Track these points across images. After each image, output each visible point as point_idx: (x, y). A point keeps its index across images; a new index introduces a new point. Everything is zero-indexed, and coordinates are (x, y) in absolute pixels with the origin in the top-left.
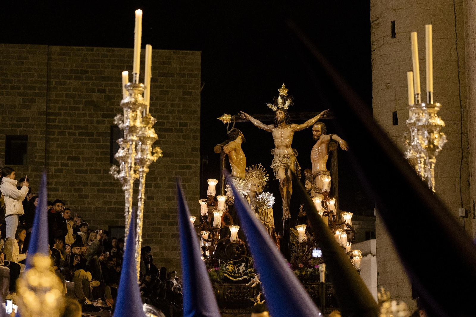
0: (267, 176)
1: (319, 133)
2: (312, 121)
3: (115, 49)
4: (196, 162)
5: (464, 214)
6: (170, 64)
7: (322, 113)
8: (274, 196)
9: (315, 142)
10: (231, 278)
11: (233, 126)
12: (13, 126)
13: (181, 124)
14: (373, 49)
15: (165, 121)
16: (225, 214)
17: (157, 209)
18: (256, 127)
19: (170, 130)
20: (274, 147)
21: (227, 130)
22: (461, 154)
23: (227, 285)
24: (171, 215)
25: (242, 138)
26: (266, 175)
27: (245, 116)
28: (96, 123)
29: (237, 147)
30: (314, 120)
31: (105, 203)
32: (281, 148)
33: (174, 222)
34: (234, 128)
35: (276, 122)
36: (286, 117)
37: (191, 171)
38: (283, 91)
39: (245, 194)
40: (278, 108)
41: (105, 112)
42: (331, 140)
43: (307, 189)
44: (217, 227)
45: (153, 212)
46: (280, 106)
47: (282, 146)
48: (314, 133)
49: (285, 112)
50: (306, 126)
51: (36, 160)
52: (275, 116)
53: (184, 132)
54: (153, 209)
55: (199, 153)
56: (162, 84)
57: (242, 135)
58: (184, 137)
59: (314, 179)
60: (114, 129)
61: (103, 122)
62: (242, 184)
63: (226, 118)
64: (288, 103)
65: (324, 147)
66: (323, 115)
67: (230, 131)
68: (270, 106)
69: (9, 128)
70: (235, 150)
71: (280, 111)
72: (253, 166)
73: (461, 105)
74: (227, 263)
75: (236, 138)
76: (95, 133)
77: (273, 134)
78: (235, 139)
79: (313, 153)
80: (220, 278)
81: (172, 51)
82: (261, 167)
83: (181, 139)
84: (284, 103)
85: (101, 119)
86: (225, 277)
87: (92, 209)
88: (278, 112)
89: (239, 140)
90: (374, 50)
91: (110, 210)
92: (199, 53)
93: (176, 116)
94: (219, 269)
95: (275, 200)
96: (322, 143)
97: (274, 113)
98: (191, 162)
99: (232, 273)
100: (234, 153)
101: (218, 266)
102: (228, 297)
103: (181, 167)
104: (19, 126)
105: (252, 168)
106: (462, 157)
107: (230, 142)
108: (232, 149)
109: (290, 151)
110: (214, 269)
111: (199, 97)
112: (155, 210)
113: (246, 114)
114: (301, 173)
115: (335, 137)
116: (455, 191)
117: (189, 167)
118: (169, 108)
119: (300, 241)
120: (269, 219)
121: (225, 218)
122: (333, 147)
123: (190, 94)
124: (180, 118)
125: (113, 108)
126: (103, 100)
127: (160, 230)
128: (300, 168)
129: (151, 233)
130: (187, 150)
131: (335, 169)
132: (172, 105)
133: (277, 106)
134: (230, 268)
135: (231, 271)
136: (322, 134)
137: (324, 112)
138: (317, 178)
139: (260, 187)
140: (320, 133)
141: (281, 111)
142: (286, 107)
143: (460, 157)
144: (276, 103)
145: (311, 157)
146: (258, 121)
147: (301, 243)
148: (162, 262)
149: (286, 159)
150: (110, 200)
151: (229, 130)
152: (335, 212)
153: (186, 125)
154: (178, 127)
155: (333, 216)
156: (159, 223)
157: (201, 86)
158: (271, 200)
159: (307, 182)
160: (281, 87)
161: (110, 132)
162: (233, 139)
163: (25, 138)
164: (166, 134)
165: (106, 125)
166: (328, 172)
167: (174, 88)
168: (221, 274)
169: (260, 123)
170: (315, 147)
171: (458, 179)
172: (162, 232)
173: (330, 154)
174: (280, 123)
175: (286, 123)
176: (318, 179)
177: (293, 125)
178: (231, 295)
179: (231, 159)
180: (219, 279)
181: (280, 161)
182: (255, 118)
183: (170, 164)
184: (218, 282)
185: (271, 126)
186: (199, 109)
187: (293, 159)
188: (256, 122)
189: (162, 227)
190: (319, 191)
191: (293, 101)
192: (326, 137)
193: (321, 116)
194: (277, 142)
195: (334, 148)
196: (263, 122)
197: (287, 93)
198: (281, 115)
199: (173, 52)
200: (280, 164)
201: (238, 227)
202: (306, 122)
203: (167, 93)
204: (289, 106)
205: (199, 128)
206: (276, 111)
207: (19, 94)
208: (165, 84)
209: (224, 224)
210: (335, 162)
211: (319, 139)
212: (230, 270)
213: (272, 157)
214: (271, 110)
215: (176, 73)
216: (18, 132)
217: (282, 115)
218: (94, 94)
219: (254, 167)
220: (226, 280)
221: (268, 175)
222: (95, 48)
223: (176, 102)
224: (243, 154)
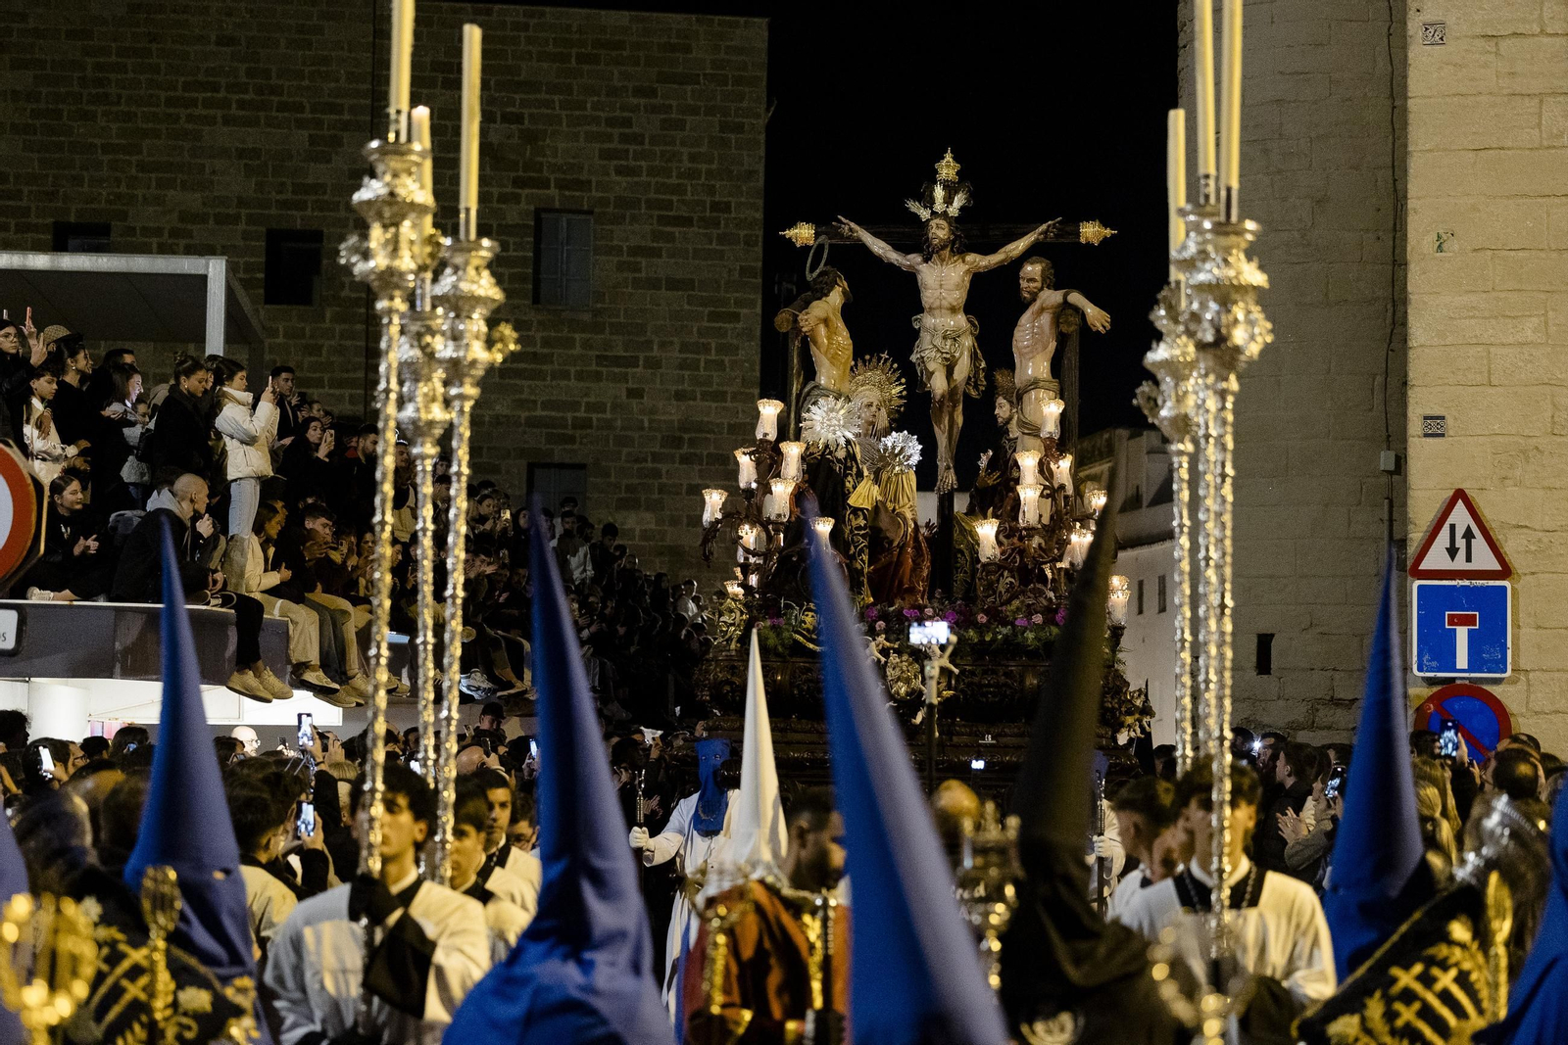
0: (901, 384)
1: (1035, 285)
2: (1017, 247)
3: (548, 9)
4: (751, 304)
5: (1392, 467)
6: (688, 49)
7: (1044, 227)
8: (920, 441)
9: (1024, 306)
10: (811, 646)
11: (823, 262)
12: (284, 205)
13: (715, 207)
14: (1181, 43)
15: (675, 198)
16: (799, 488)
17: (651, 421)
18: (877, 260)
19: (687, 222)
20: (921, 310)
21: (807, 269)
22: (1389, 314)
23: (801, 662)
24: (686, 436)
25: (844, 292)
26: (898, 379)
27: (851, 230)
28: (498, 201)
29: (831, 316)
30: (1019, 246)
31: (521, 404)
32: (937, 312)
33: (695, 454)
34: (825, 265)
35: (928, 247)
36: (952, 237)
37: (740, 326)
38: (947, 168)
39: (850, 436)
40: (934, 213)
41: (521, 173)
42: (1066, 304)
43: (1000, 420)
44: (780, 520)
45: (642, 428)
46: (939, 207)
47: (940, 307)
48: (1024, 284)
49: (950, 224)
50: (1003, 261)
51: (345, 293)
52: (927, 234)
53: (722, 226)
54: (642, 421)
55: (760, 280)
56: (667, 102)
57: (845, 284)
58: (722, 239)
59: (1018, 398)
60: (543, 215)
61: (516, 198)
62: (842, 412)
63: (803, 233)
64: (959, 201)
65: (1046, 319)
66: (1045, 233)
67: (815, 274)
68: (914, 206)
69: (273, 211)
70: (826, 321)
71: (937, 221)
72: (867, 357)
73: (1395, 190)
74: (801, 609)
75: (829, 292)
76: (495, 226)
77: (919, 277)
78: (827, 295)
79: (1018, 334)
80: (783, 645)
81: (694, 17)
82: (886, 360)
83: (714, 246)
84: (948, 201)
85: (509, 190)
86: (796, 641)
87: (487, 419)
88: (933, 223)
89: (836, 298)
90: (1185, 47)
91: (532, 423)
92: (762, 22)
93: (703, 185)
94: (782, 621)
95: (923, 453)
96: (1042, 310)
97: (924, 226)
98: (739, 303)
99: (813, 631)
100: (822, 330)
101: (779, 615)
102: (801, 691)
103: (714, 317)
104: (300, 206)
105: (864, 362)
106: (1394, 323)
107: (815, 303)
108: (820, 319)
109: (961, 320)
110: (768, 623)
111: (762, 138)
112: (646, 424)
113: (853, 225)
114: (985, 377)
115: (1076, 298)
116: (1371, 410)
117: (735, 317)
118: (686, 164)
119: (983, 560)
120: (906, 498)
121: (798, 497)
122: (1069, 324)
123: (739, 128)
124: (711, 190)
125: (541, 164)
126: (516, 140)
127: (657, 474)
128: (983, 365)
129: (636, 481)
130: (730, 271)
131: (1073, 376)
132: (693, 158)
133: (931, 208)
134: (809, 619)
135: (811, 628)
136: (1042, 289)
137: (1049, 226)
138: (1026, 397)
139: (883, 410)
140: (1038, 285)
141: (941, 222)
142: (954, 210)
143: (1389, 321)
144: (929, 202)
145: (1014, 343)
146: (882, 244)
147: (984, 565)
148: (661, 554)
149: (949, 342)
150: (533, 398)
151: (812, 270)
152: (1070, 490)
153: (727, 208)
154: (708, 214)
155: (1066, 497)
156: (656, 458)
157: (768, 110)
158: (914, 450)
159: (1001, 400)
160: (943, 158)
161: (532, 223)
162: (821, 293)
163: (317, 236)
164: (676, 230)
165: (523, 205)
166: (1055, 385)
167: (698, 114)
168: (786, 634)
169: (889, 247)
170: (1025, 319)
171: (1379, 379)
172: (664, 480)
173: (1062, 339)
174: (937, 252)
175: (952, 250)
176: (1030, 398)
177: (971, 257)
178: (809, 687)
179: (815, 343)
180: (780, 649)
181: (935, 346)
182: (876, 235)
183: (686, 307)
184: (778, 655)
185: (915, 259)
186: (761, 168)
187: (968, 342)
188: (878, 246)
189: (664, 467)
190: (1034, 431)
191: (971, 196)
192: (1052, 297)
193: (1040, 234)
194: (928, 297)
195: (1072, 329)
196: (897, 248)
197: (957, 173)
198: (940, 232)
199: (698, 20)
200: (933, 354)
201: (833, 521)
202: (1003, 250)
203: (680, 125)
204: (962, 209)
205: (759, 215)
206: (928, 221)
207: (301, 124)
208: (674, 103)
209: (797, 511)
210: (1072, 358)
211: (1034, 300)
212: (808, 626)
213: (915, 335)
214: (916, 217)
215: (705, 75)
216: (298, 220)
217: (944, 232)
218: (492, 125)
219: (870, 361)
220: (797, 649)
221: (903, 380)
222: (497, 7)
223: (703, 149)
224: (846, 333)
